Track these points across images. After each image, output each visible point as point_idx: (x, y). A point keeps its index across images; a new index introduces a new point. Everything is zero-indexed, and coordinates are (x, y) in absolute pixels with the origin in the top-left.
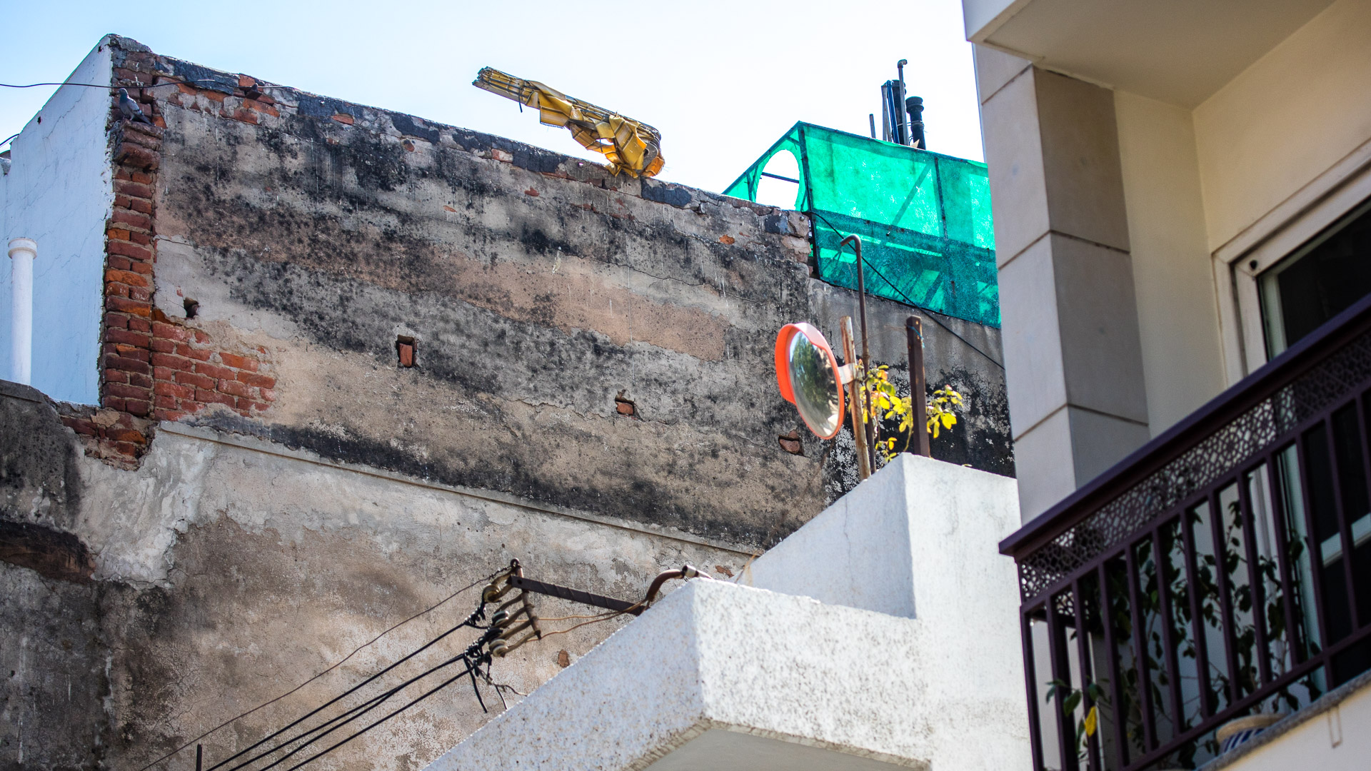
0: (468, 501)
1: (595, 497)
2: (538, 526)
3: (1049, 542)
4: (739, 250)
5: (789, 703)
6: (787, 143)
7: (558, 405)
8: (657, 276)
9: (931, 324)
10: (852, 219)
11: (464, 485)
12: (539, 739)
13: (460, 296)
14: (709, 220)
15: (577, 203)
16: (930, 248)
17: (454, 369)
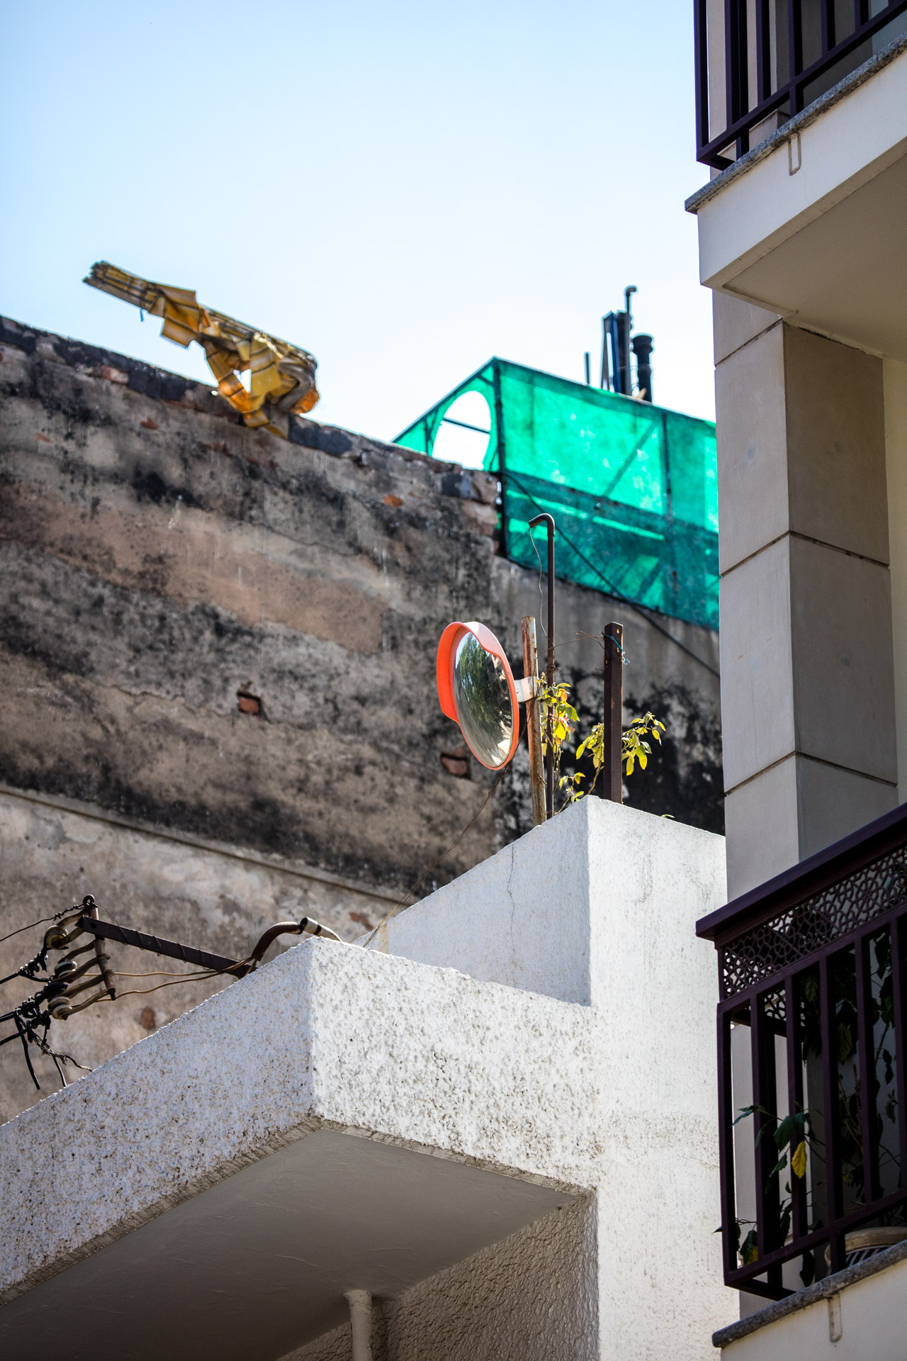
0: (43, 811)
1: (204, 816)
2: (128, 847)
3: (761, 926)
4: (407, 515)
5: (422, 1103)
6: (478, 383)
7: (164, 695)
8: (301, 541)
9: (644, 624)
10: (553, 485)
11: (37, 789)
12: (103, 1128)
13: (48, 549)
14: (372, 474)
15: (206, 442)
16: (649, 528)
17: (34, 642)
